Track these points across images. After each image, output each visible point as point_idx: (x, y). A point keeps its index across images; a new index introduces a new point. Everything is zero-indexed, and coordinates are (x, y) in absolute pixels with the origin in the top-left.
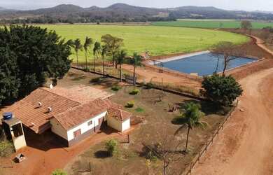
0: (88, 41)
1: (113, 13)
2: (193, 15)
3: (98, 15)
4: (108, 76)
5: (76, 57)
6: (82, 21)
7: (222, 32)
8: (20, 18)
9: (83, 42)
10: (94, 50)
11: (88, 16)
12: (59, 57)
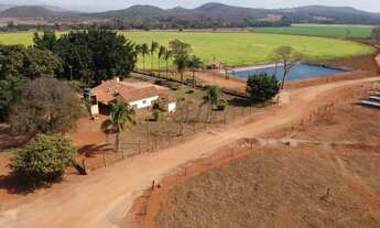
0: (154, 45)
1: (202, 16)
2: (315, 17)
3: (183, 19)
4: (171, 80)
5: (143, 63)
6: (160, 27)
7: (348, 42)
8: (85, 23)
9: (150, 47)
10: (160, 54)
11: (169, 20)
12: (126, 57)
